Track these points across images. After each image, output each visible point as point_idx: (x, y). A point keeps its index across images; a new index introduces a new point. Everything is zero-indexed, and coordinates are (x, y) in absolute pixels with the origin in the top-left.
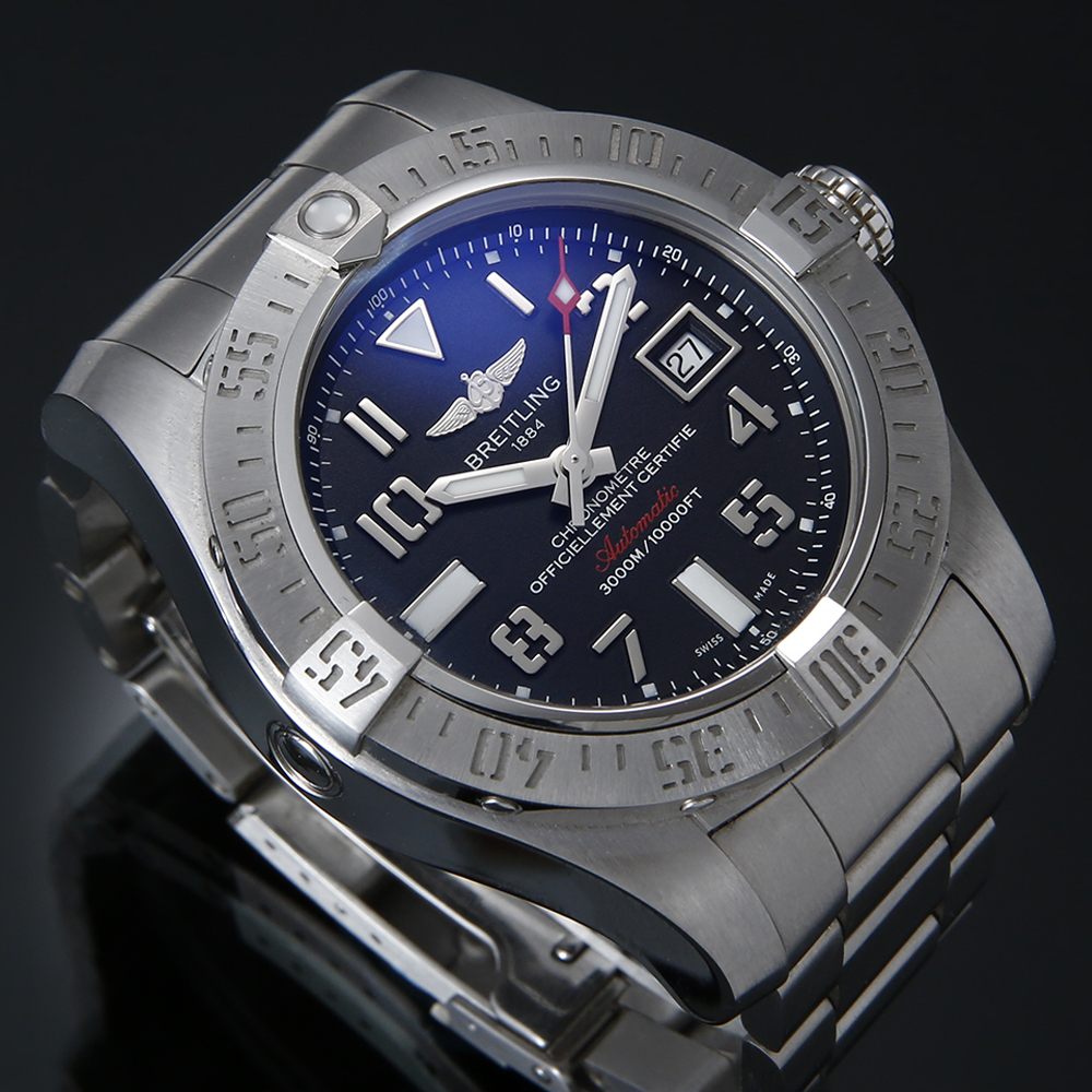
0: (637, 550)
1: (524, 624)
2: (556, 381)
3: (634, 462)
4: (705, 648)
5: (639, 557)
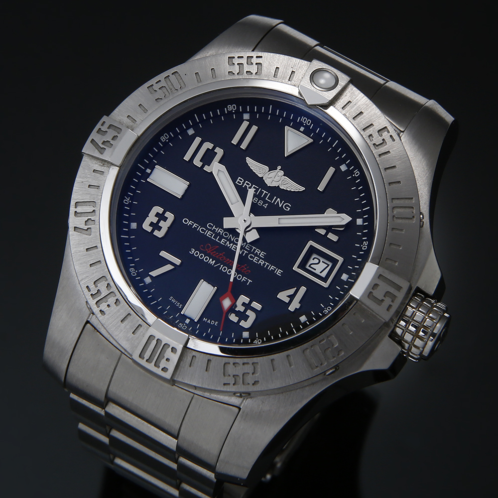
0: (214, 261)
1: (165, 219)
2: (289, 209)
3: (258, 251)
4: (174, 301)
5: (211, 263)
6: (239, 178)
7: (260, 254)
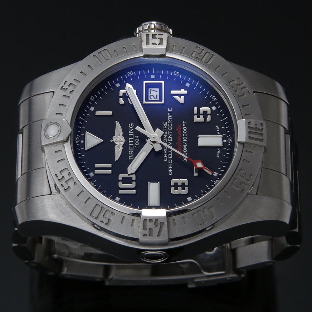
0: (184, 146)
1: (176, 184)
2: (132, 124)
3: (165, 127)
4: (218, 155)
5: (186, 147)
6: (129, 159)
7: (166, 125)
